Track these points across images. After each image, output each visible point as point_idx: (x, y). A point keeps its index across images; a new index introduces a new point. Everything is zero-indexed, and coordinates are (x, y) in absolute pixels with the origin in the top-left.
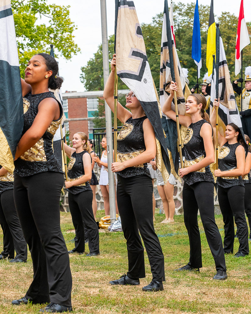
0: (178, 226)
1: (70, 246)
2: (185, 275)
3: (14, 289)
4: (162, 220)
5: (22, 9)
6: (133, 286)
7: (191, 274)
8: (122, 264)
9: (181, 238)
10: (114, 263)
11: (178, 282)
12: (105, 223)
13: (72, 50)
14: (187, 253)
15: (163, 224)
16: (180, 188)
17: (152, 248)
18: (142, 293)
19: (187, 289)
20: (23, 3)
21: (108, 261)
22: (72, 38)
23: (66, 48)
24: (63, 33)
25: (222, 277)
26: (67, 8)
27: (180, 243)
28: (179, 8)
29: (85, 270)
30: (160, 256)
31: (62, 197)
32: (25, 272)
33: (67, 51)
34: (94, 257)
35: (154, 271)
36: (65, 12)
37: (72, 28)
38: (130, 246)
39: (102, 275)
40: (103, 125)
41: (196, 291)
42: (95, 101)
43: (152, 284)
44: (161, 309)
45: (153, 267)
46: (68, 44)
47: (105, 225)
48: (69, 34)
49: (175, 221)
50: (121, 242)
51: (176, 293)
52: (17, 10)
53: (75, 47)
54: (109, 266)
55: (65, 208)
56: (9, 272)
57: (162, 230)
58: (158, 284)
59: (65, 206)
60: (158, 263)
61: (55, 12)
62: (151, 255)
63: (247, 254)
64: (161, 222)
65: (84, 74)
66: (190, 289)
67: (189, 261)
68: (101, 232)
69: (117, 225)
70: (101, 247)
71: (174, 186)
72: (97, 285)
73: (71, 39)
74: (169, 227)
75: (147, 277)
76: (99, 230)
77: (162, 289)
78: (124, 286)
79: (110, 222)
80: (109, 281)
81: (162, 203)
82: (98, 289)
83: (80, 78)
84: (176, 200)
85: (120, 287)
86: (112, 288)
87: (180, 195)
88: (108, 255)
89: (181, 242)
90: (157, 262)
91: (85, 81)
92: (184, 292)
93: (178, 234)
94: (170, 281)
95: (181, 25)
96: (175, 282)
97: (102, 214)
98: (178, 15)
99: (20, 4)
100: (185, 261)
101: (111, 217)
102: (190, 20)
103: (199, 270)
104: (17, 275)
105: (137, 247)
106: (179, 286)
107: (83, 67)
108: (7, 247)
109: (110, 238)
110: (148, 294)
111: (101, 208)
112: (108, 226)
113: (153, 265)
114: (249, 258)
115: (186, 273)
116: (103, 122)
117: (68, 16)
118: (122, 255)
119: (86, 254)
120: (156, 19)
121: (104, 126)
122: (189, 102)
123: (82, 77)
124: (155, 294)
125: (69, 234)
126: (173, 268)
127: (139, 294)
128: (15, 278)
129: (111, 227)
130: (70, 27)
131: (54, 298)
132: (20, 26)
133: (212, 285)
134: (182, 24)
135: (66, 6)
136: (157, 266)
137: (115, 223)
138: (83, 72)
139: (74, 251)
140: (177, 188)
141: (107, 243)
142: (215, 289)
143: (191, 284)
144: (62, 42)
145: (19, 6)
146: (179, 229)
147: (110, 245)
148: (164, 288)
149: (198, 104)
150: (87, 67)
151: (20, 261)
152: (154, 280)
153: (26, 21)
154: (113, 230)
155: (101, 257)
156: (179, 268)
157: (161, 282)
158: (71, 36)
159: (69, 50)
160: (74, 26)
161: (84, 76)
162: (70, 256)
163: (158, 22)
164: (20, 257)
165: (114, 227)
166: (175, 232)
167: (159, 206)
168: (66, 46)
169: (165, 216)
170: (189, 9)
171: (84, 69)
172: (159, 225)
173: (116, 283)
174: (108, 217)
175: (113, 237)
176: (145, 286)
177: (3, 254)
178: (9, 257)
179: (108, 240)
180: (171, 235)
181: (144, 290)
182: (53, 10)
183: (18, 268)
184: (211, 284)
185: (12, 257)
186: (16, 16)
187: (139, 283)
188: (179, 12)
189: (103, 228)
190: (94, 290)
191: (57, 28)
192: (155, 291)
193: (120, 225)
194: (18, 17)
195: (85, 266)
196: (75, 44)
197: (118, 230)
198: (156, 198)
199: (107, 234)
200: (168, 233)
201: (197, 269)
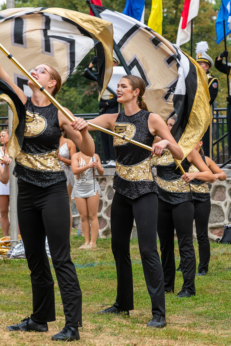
0: (102, 254)
2: (110, 320)
4: (81, 244)
6: (39, 334)
7: (117, 319)
8: (24, 303)
9: (106, 269)
10: (14, 301)
11: (100, 329)
12: (3, 246)
14: (113, 290)
15: (83, 249)
16: (106, 203)
17: (66, 281)
18: (52, 343)
21: (6, 299)
25: (160, 324)
27: (103, 277)
30: (77, 293)
35: (67, 313)
38: (36, 278)
40: (4, 113)
41: (124, 341)
43: (65, 331)
45: (67, 307)
47: (3, 250)
49: (98, 246)
50: (24, 273)
54: (7, 305)
57: (80, 257)
58: (73, 331)
60: (74, 302)
62: (65, 291)
63: (194, 293)
64: (79, 247)
66: (116, 339)
67: (115, 301)
69: (19, 249)
74: (90, 254)
75: (58, 321)
77: (78, 338)
79: (10, 246)
80: (6, 326)
84: (100, 218)
85: (22, 334)
86: (10, 335)
87: (105, 212)
88: (5, 290)
89: (105, 275)
90: (72, 301)
92: (108, 343)
93: (101, 264)
94: (90, 328)
96: (96, 329)
100: (110, 301)
101: (11, 239)
103: (128, 314)
105: (47, 280)
106: (102, 335)
109: (9, 267)
110: (60, 345)
112: (7, 250)
113: (66, 305)
114: (196, 299)
115: (111, 317)
116: (4, 109)
118: (25, 291)
121: (5, 115)
122: (122, 86)
124: (68, 345)
126: (94, 310)
127: (47, 345)
129: (11, 252)
133: (146, 334)
136: (72, 306)
137: (16, 247)
140: (102, 202)
141: (5, 274)
142: (150, 340)
143: (117, 332)
146: (103, 257)
147: (9, 277)
148: (81, 336)
149: (134, 89)
152: (68, 325)
154: (13, 256)
156: (101, 310)
157: (76, 328)
165: (15, 252)
166: (98, 261)
167: (77, 225)
172: (76, 251)
173: (16, 328)
174: (7, 239)
175: (13, 266)
176: (56, 333)
179: (6, 270)
180: (92, 265)
181: (54, 338)
184: (144, 333)
187: (47, 330)
189: (0, 253)
192: (68, 341)
193: (23, 250)
197: (20, 256)
198: (74, 214)
199: (5, 262)
200: (89, 262)
201: (126, 312)
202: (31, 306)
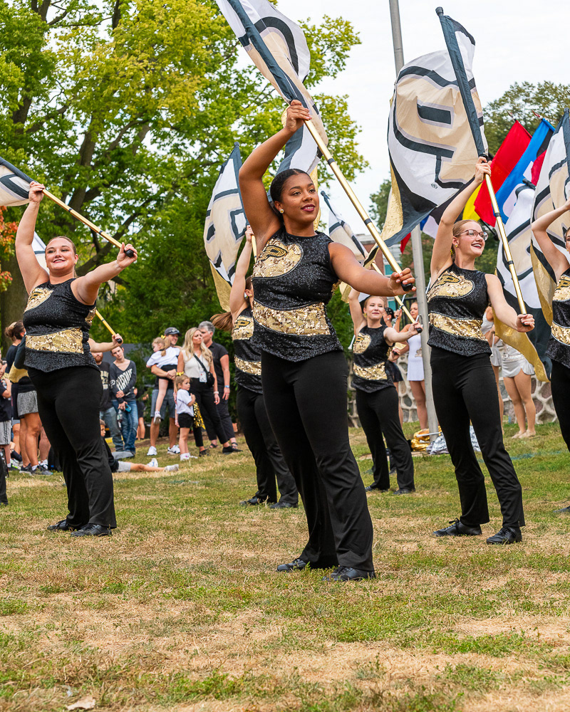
0: (539, 442)
1: (368, 479)
3: (280, 549)
5: (270, 104)
6: (472, 537)
8: (451, 504)
9: (546, 459)
10: (440, 503)
11: (543, 528)
12: (421, 441)
13: (356, 166)
17: (500, 475)
18: (487, 547)
19: (558, 538)
20: (272, 94)
21: (429, 501)
22: (355, 146)
23: (346, 163)
24: (338, 139)
26: (343, 99)
27: (543, 468)
28: (524, 91)
29: (393, 515)
30: (514, 488)
31: (350, 404)
32: (296, 522)
33: (348, 168)
34: (406, 495)
35: (504, 512)
36: (341, 105)
37: (353, 130)
38: (463, 474)
39: (420, 522)
42: (396, 248)
43: (502, 533)
44: (518, 570)
45: (504, 505)
46: (348, 156)
47: (421, 445)
48: (350, 140)
50: (447, 471)
51: (541, 546)
52: (263, 107)
53: (361, 161)
54: (431, 507)
55: (355, 422)
56: (271, 523)
58: (512, 533)
59: (355, 418)
60: (512, 499)
61: (324, 107)
65: (375, 205)
66: (563, 538)
68: (416, 456)
69: (440, 444)
70: (417, 479)
71: (532, 377)
72: (413, 538)
73: (353, 149)
74: (525, 443)
76: (412, 453)
77: (518, 540)
78: (458, 538)
79: (429, 440)
81: (511, 405)
82: (416, 544)
83: (370, 211)
85: (451, 539)
86: (437, 541)
87: (540, 392)
88: (428, 491)
89: (545, 466)
90: (509, 497)
91: (378, 217)
92: (554, 543)
93: (540, 453)
94: (531, 528)
95: (528, 119)
96: (539, 529)
97: (416, 428)
98: (524, 103)
99: (266, 97)
100: (554, 496)
101: (430, 432)
102: (543, 110)
104: (284, 527)
105: (476, 476)
106: (546, 535)
107: (373, 194)
108: (263, 484)
109: (430, 465)
110: (497, 549)
111: (414, 418)
112: (427, 446)
117: (345, 111)
118: (450, 491)
119: (394, 491)
120: (487, 111)
123: (373, 210)
124: (507, 548)
125: (363, 461)
126: (534, 507)
127: (482, 549)
128: (280, 533)
129: (431, 447)
130: (350, 128)
131: (344, 558)
132: (268, 132)
134: (530, 117)
135: (341, 96)
136: (510, 503)
137: (437, 441)
138: (373, 201)
139: (373, 487)
140: (535, 381)
141: (425, 473)
143: (565, 530)
144: (338, 154)
145: (265, 100)
146: (541, 446)
147: (431, 477)
150: (380, 194)
151: (287, 505)
152: (506, 525)
153: (277, 124)
154: (434, 452)
155: (417, 495)
157: (517, 528)
158: (352, 143)
159: (351, 166)
160: (356, 127)
161: (376, 209)
162: (368, 495)
163: (491, 115)
164: (287, 500)
165: (436, 447)
166: (535, 451)
168: (345, 160)
169: (518, 427)
170: (542, 92)
171: (376, 198)
172: (509, 441)
173: (442, 533)
174: (425, 432)
175: (435, 463)
176: (491, 536)
177: (257, 496)
178: (268, 501)
179: (427, 468)
180: (528, 456)
181: (490, 542)
182: (321, 103)
183: (285, 517)
185: (273, 500)
186: (261, 116)
187: (480, 533)
188: (525, 98)
189: (418, 450)
190: (409, 545)
191: (329, 132)
192: (507, 543)
194: (264, 117)
195: (393, 509)
196: (359, 155)
197: (442, 452)
199: (425, 459)
200: (525, 453)
202: (460, 508)
